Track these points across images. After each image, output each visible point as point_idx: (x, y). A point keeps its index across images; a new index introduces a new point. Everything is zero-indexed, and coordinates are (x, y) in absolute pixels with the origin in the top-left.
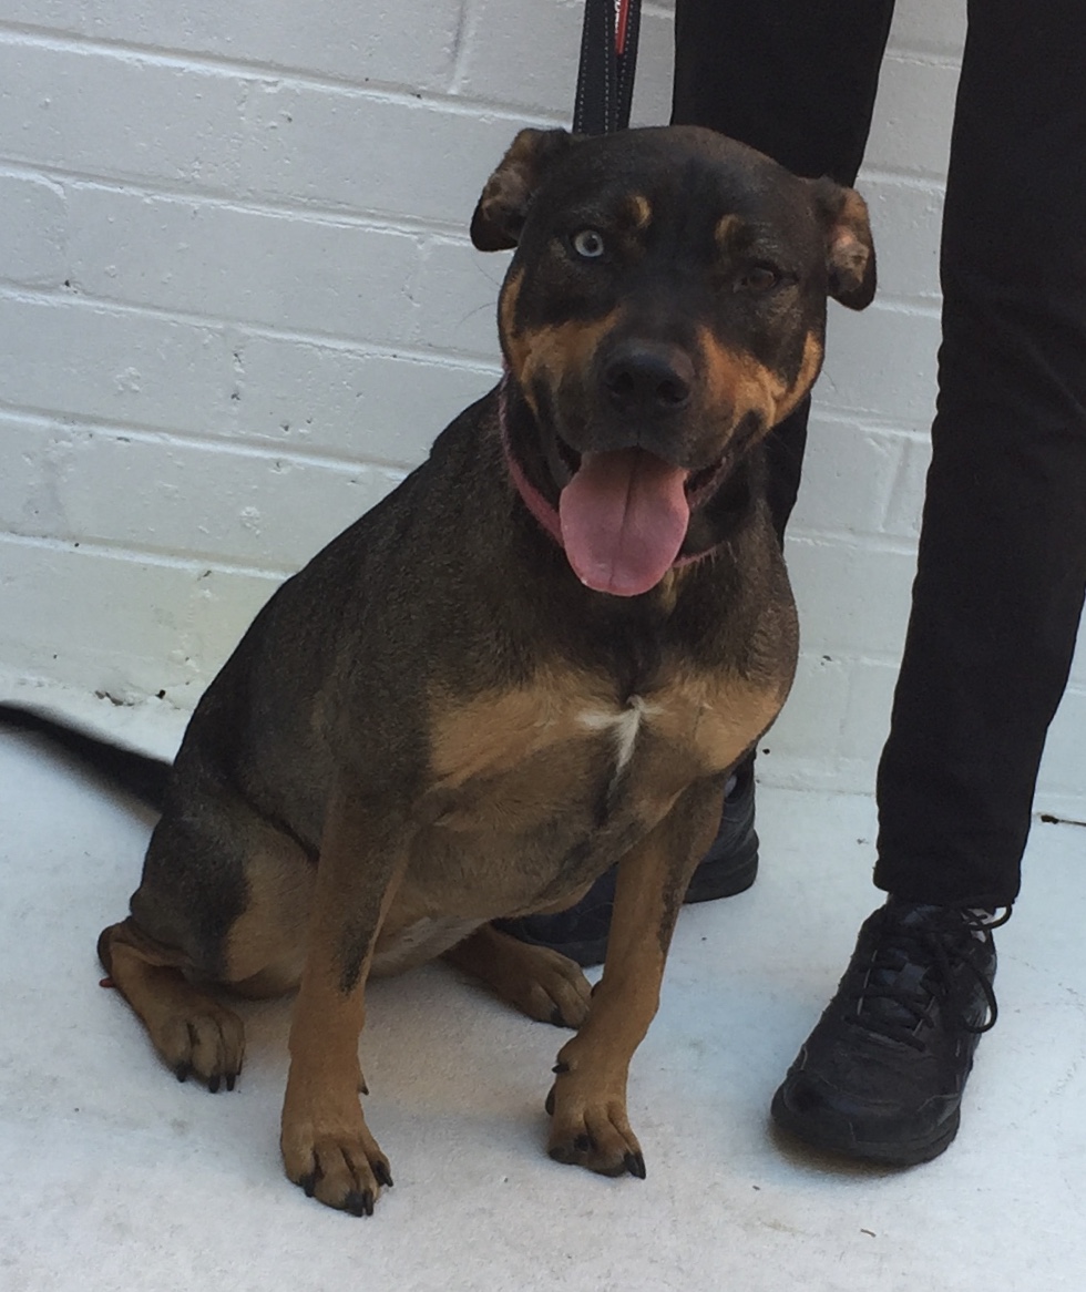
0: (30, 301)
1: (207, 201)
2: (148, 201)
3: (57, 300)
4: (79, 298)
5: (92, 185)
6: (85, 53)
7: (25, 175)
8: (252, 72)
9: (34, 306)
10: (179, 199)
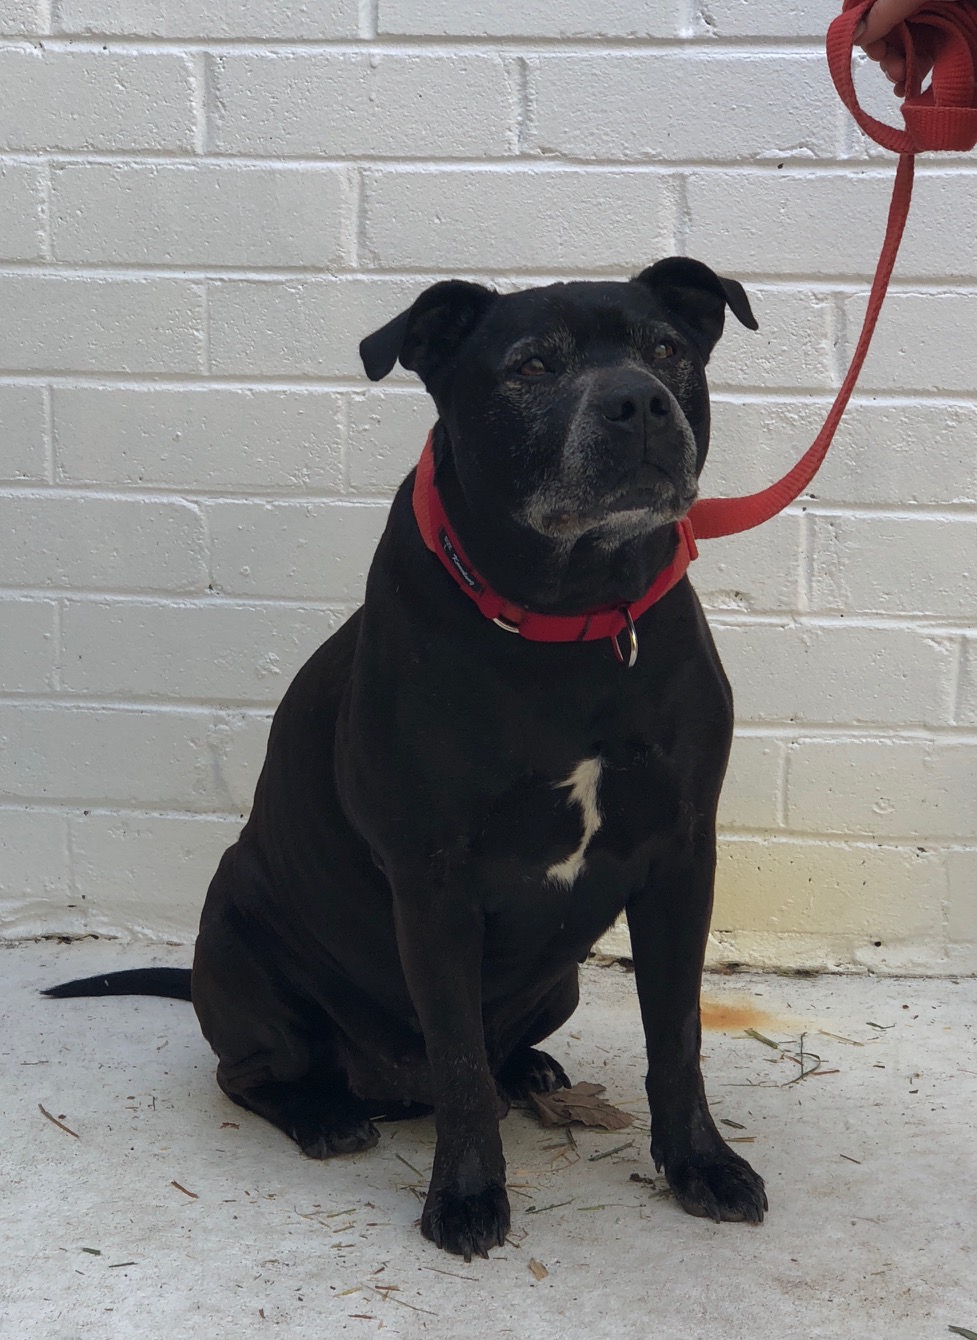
0: (182, 606)
1: (316, 500)
2: (269, 507)
3: (204, 602)
4: (222, 598)
5: (221, 501)
6: (206, 390)
7: (165, 500)
8: (345, 386)
9: (185, 609)
10: (295, 502)
